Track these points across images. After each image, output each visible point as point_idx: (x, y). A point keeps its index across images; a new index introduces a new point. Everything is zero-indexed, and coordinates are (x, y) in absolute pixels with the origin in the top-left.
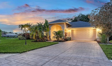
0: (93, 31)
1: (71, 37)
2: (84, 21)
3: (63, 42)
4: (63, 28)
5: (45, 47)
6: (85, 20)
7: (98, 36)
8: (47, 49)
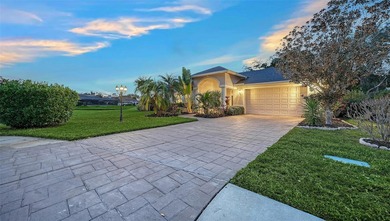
0: (298, 91)
1: (244, 106)
4: (222, 86)
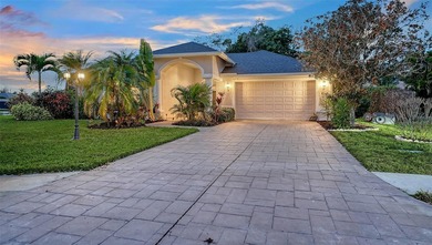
0: (305, 88)
2: (271, 50)
3: (209, 125)
4: (208, 75)
5: (160, 144)
6: (274, 47)
7: (321, 104)
8: (171, 151)
